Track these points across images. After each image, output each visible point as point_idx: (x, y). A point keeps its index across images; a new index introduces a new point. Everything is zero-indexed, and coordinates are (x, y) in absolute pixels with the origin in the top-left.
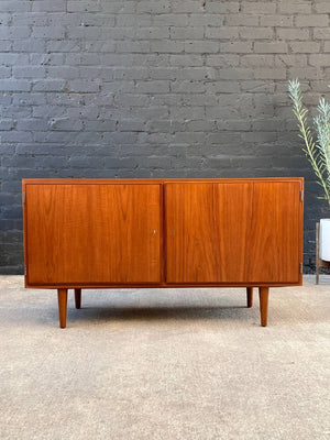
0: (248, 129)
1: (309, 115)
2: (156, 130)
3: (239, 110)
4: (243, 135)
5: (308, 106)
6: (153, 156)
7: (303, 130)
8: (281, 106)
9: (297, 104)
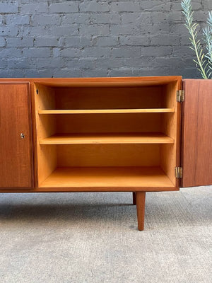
0: (147, 44)
1: (200, 31)
2: (68, 46)
3: (139, 27)
4: (143, 49)
5: (200, 22)
6: (66, 69)
7: (194, 42)
8: (175, 23)
9: (189, 19)
